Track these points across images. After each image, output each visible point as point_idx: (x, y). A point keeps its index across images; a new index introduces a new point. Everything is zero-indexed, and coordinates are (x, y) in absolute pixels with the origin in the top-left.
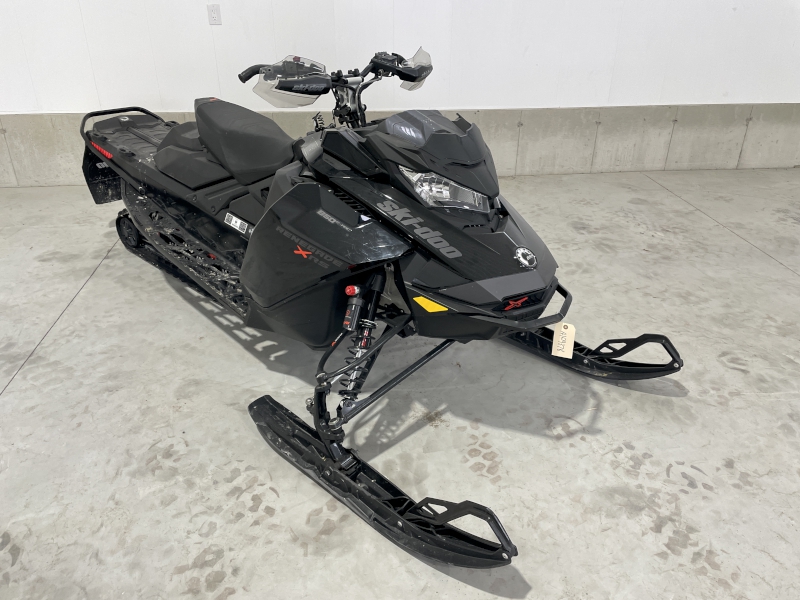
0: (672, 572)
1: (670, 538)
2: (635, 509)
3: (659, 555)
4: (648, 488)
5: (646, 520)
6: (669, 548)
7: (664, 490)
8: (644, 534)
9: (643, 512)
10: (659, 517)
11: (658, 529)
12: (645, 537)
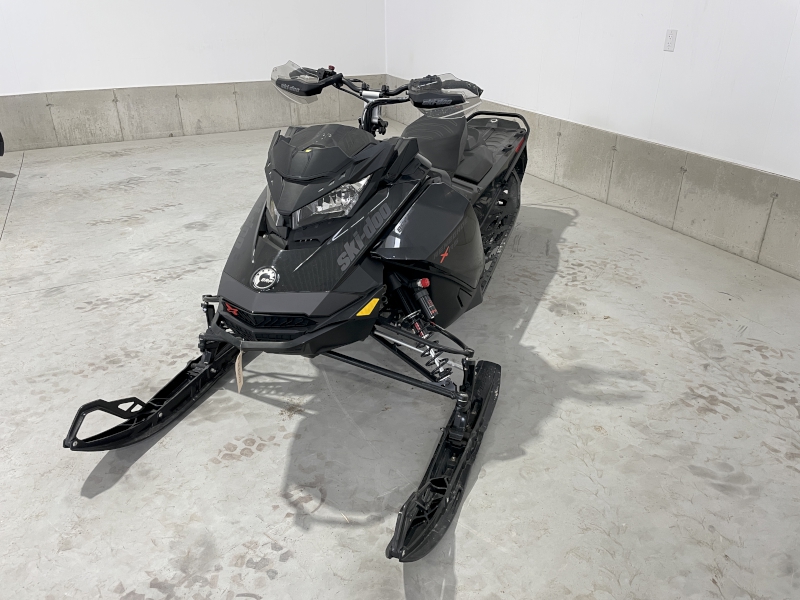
0: (98, 596)
1: (143, 595)
2: (184, 565)
3: (121, 585)
4: (217, 576)
5: (169, 574)
6: (128, 595)
7: (214, 591)
8: (148, 573)
9: (179, 572)
10: (174, 586)
11: (155, 584)
12: (144, 574)
